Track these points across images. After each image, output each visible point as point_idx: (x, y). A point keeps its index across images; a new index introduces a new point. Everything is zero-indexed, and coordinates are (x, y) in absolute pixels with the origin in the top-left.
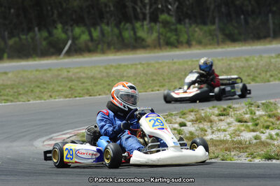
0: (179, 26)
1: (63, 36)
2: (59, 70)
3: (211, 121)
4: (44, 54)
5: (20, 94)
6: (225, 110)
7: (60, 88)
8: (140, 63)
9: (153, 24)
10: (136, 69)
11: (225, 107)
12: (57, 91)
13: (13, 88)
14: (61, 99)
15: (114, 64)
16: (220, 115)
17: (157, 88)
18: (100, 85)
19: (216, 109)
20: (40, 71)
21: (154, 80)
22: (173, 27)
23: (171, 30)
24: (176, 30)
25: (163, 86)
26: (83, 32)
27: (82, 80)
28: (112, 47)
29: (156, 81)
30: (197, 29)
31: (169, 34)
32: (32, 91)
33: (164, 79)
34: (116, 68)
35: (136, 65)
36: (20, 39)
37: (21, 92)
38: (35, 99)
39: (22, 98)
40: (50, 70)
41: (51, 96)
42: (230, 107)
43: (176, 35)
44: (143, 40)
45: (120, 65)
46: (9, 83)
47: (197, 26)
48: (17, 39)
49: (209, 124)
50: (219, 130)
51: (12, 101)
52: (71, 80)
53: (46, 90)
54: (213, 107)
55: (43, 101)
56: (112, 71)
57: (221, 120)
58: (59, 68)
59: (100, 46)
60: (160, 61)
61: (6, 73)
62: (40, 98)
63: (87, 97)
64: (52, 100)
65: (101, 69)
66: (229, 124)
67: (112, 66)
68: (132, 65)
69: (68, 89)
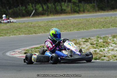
0: (80, 4)
1: (32, 8)
2: (28, 23)
3: (80, 44)
4: (23, 16)
5: (8, 33)
6: (87, 39)
7: (25, 31)
9: (69, 3)
11: (87, 38)
12: (23, 32)
13: (6, 31)
14: (23, 35)
15: (51, 20)
16: (85, 42)
17: (63, 31)
18: (41, 29)
19: (84, 39)
20: (20, 23)
21: (64, 27)
22: (77, 5)
23: (76, 6)
24: (78, 6)
25: (66, 30)
26: (40, 7)
27: (35, 27)
28: (52, 13)
29: (65, 28)
30: (88, 5)
31: (75, 8)
32: (13, 32)
33: (68, 27)
35: (60, 20)
36: (14, 10)
37: (8, 32)
38: (13, 35)
39: (8, 35)
40: (24, 23)
41: (19, 34)
42: (89, 39)
43: (79, 8)
44: (65, 10)
46: (5, 28)
47: (87, 4)
48: (13, 10)
50: (82, 48)
51: (3, 36)
52: (30, 27)
54: (83, 38)
55: (16, 36)
56: (50, 23)
57: (84, 44)
58: (28, 22)
59: (47, 13)
62: (15, 35)
63: (34, 34)
64: (20, 36)
66: (87, 45)
68: (58, 20)
69: (28, 31)
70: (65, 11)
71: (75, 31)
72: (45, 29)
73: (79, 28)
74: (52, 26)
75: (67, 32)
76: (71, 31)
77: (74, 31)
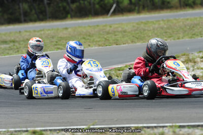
1: (111, 1)
2: (104, 26)
3: (195, 62)
4: (96, 14)
7: (98, 40)
8: (163, 20)
10: (159, 24)
12: (95, 42)
14: (96, 47)
16: (202, 57)
17: (165, 38)
18: (127, 36)
19: (202, 53)
20: (90, 27)
21: (166, 32)
25: (170, 37)
28: (146, 9)
29: (168, 33)
33: (173, 32)
34: (145, 24)
41: (89, 45)
45: (148, 22)
46: (65, 36)
49: (193, 64)
50: (198, 69)
52: (108, 33)
53: (88, 41)
54: (200, 52)
56: (142, 26)
57: (202, 61)
59: (137, 8)
60: (177, 18)
61: (66, 29)
64: (90, 48)
65: (134, 24)
67: (142, 22)
69: (104, 39)
70: (169, 5)
71: (187, 39)
72: (133, 36)
73: (194, 34)
74: (147, 31)
75: (173, 40)
76: (178, 39)
77: (184, 40)
